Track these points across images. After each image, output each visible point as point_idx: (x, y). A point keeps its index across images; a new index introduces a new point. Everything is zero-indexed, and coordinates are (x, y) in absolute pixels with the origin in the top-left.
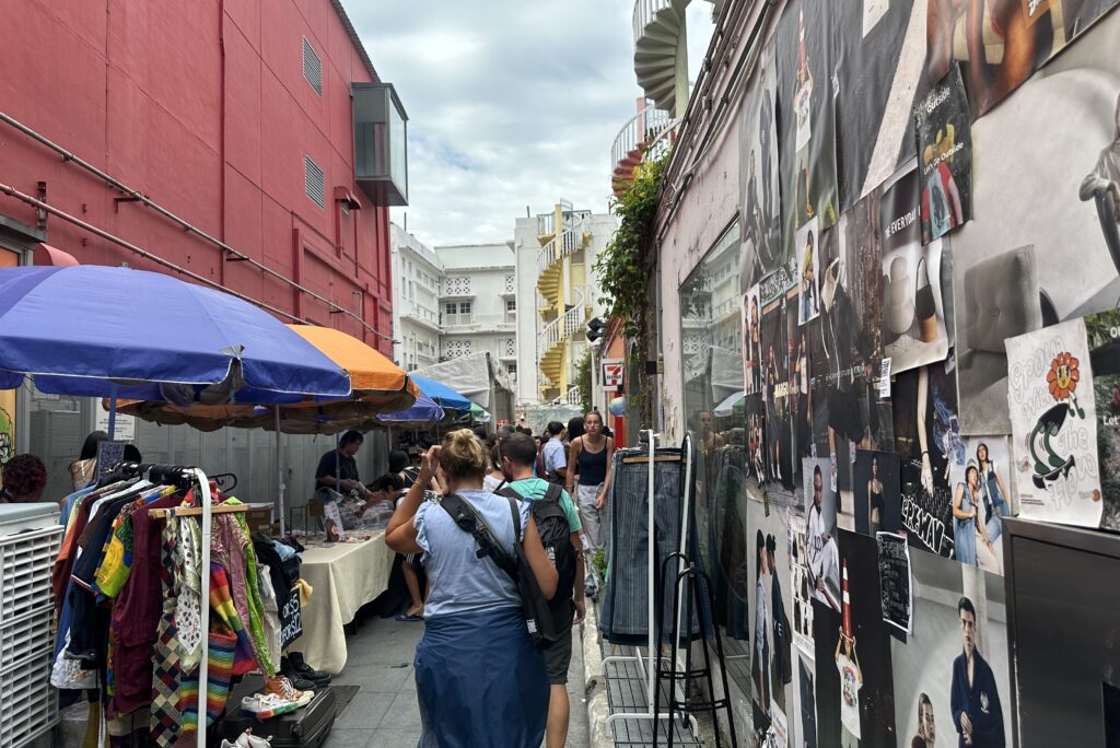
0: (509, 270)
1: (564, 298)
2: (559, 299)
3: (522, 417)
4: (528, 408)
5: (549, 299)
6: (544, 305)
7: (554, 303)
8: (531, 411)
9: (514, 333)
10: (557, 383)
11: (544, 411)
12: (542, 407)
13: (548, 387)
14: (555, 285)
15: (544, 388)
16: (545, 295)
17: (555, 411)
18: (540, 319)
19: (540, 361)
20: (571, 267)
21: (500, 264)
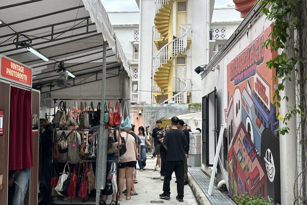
0: (136, 27)
1: (173, 31)
2: (169, 32)
3: (140, 112)
4: (145, 106)
5: (162, 33)
6: (158, 37)
7: (165, 36)
8: (147, 108)
9: (137, 65)
10: (165, 91)
11: (156, 108)
12: (155, 106)
13: (159, 94)
14: (167, 22)
15: (156, 94)
16: (159, 29)
17: (166, 108)
18: (155, 48)
19: (154, 74)
20: (177, 14)
21: (131, 23)
